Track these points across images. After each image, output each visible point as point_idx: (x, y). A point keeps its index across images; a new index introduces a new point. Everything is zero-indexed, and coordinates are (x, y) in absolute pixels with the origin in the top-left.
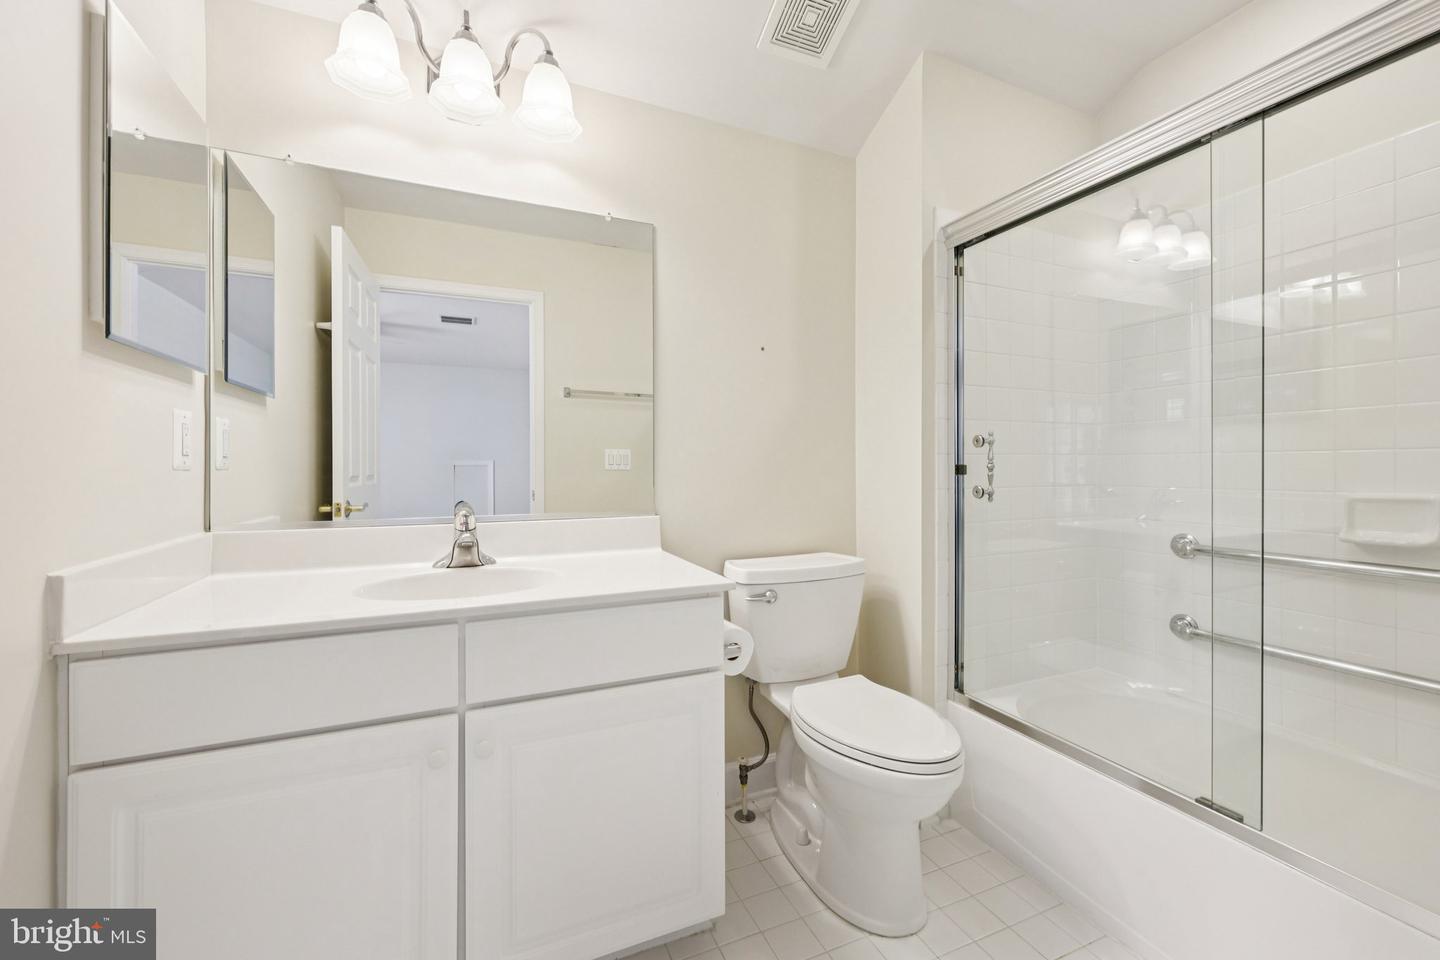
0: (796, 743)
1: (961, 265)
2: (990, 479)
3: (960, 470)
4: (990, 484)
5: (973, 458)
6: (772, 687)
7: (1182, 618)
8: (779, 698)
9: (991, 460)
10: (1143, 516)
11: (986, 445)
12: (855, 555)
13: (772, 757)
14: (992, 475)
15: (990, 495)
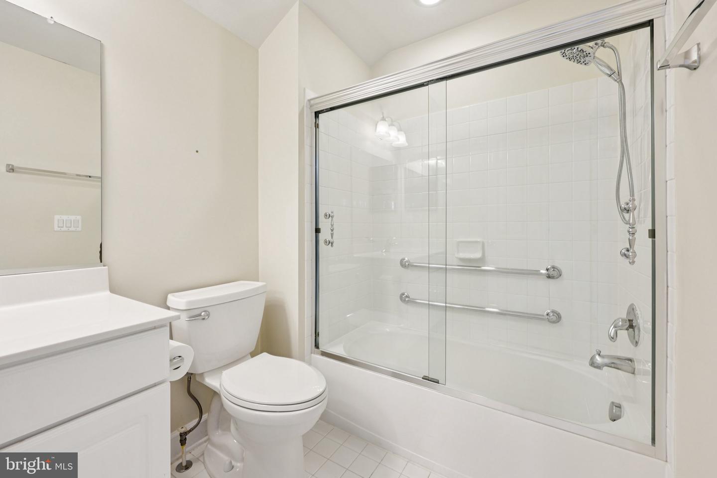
0: (222, 405)
1: (317, 122)
2: (332, 235)
3: (317, 231)
4: (332, 237)
5: (324, 224)
6: (205, 375)
7: (403, 294)
8: (211, 382)
9: (332, 225)
10: (384, 251)
11: (330, 218)
12: (258, 281)
13: (205, 417)
14: (333, 233)
15: (332, 244)
